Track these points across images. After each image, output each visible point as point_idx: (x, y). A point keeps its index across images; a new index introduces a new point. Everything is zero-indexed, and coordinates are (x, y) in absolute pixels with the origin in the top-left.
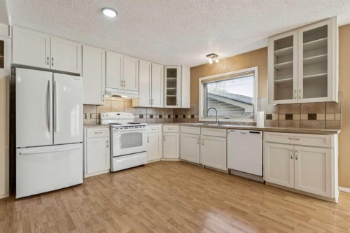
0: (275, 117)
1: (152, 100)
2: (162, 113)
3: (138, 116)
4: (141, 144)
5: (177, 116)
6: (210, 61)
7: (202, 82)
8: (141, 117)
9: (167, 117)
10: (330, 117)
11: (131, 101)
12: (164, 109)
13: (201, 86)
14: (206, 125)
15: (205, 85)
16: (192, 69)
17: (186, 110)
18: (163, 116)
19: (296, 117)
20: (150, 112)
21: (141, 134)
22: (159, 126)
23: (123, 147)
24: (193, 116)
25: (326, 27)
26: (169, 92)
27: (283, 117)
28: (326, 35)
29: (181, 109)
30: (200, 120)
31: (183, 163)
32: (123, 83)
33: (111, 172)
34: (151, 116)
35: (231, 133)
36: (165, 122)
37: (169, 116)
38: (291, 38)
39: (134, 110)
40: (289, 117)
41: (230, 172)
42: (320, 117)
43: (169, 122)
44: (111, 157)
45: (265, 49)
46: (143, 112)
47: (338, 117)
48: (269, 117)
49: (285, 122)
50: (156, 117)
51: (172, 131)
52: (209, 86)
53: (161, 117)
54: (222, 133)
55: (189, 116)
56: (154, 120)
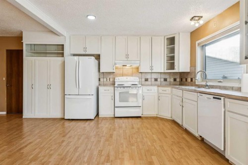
1: (152, 67)
2: (167, 77)
3: (144, 80)
5: (182, 80)
7: (199, 44)
8: (146, 80)
9: (172, 80)
11: (138, 68)
15: (203, 47)
16: (192, 33)
17: (187, 73)
18: (168, 80)
20: (155, 76)
24: (192, 80)
30: (197, 83)
32: (127, 56)
33: (115, 117)
34: (156, 80)
37: (175, 80)
39: (140, 74)
41: (204, 139)
44: (115, 107)
46: (148, 76)
50: (161, 80)
51: (165, 92)
53: (165, 80)
55: (189, 80)
56: (158, 82)
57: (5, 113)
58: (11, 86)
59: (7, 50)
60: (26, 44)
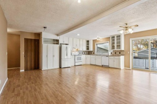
0: (113, 53)
1: (83, 49)
2: (85, 52)
4: (81, 60)
5: (89, 53)
6: (98, 39)
8: (80, 53)
10: (123, 53)
11: (78, 49)
12: (86, 51)
13: (96, 45)
14: (97, 55)
15: (97, 45)
16: (93, 40)
17: (92, 51)
19: (117, 53)
20: (82, 52)
21: (81, 57)
22: (85, 56)
23: (77, 60)
24: (93, 53)
25: (120, 35)
26: (87, 47)
27: (114, 53)
28: (120, 37)
29: (90, 51)
31: (91, 65)
32: (76, 45)
33: (75, 66)
34: (82, 53)
35: (103, 57)
36: (86, 54)
38: (114, 37)
39: (78, 51)
40: (115, 53)
41: (102, 66)
42: (121, 53)
43: (87, 55)
44: (75, 62)
45: (110, 37)
46: (80, 52)
47: (124, 53)
48: (112, 53)
49: (115, 54)
50: (84, 53)
51: (88, 57)
52: (98, 45)
53: (85, 53)
54: (100, 57)
55: (92, 53)
56: (83, 54)
57: (24, 70)
58: (27, 57)
59: (25, 39)
60: (44, 38)
